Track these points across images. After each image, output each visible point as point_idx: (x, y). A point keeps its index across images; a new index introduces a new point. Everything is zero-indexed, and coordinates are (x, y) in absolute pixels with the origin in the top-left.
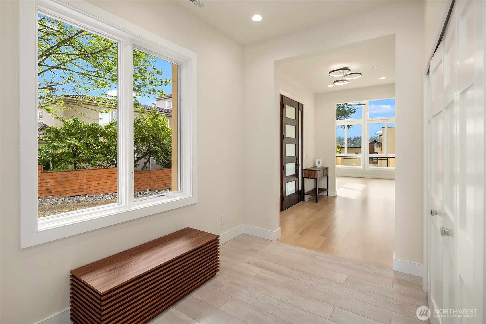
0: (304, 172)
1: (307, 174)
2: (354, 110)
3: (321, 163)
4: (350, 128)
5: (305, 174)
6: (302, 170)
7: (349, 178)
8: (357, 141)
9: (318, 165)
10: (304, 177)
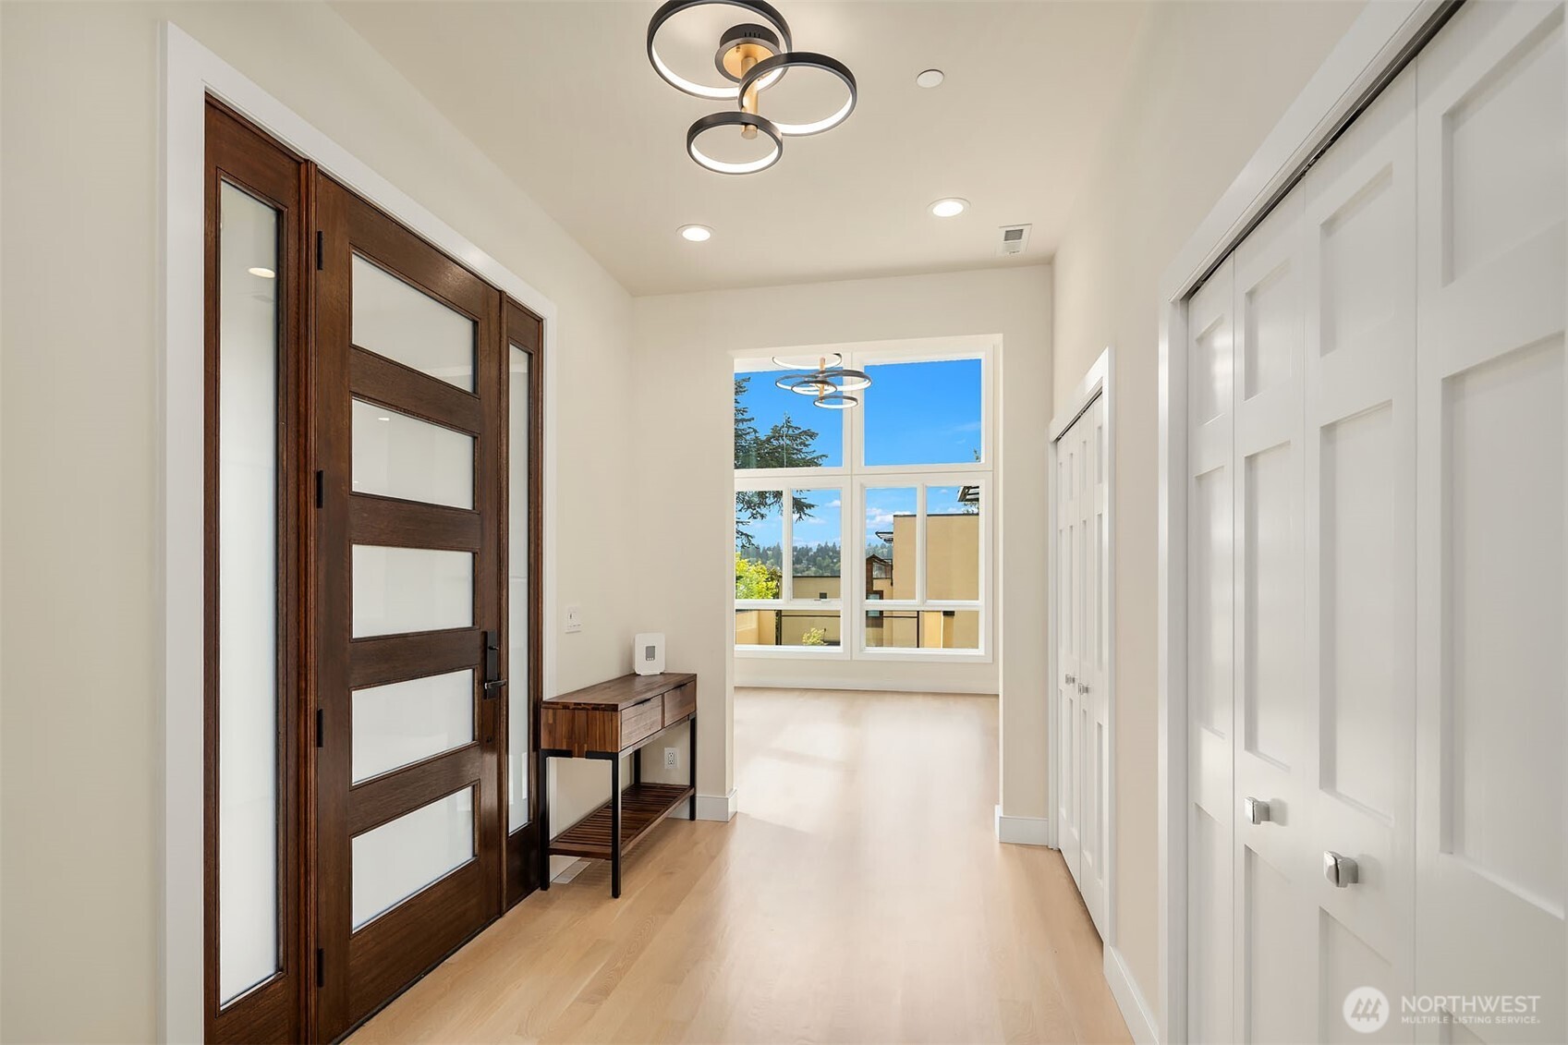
0: (547, 717)
1: (562, 729)
2: (818, 458)
3: (659, 653)
4: (805, 514)
5: (551, 732)
6: (536, 705)
7: (797, 693)
8: (824, 559)
9: (644, 668)
10: (544, 745)
